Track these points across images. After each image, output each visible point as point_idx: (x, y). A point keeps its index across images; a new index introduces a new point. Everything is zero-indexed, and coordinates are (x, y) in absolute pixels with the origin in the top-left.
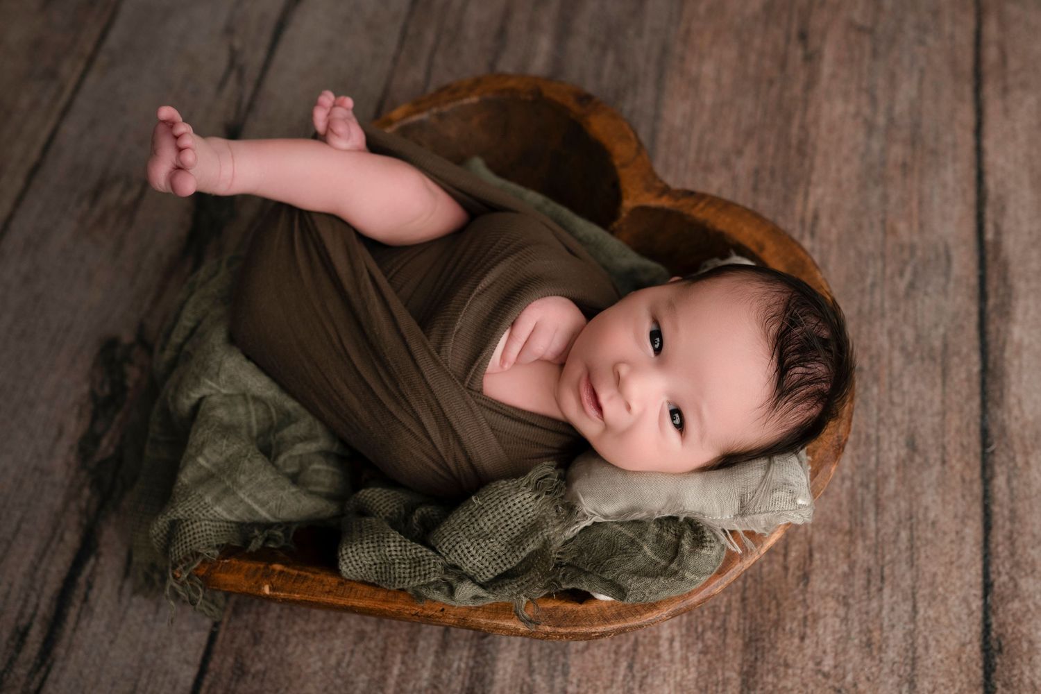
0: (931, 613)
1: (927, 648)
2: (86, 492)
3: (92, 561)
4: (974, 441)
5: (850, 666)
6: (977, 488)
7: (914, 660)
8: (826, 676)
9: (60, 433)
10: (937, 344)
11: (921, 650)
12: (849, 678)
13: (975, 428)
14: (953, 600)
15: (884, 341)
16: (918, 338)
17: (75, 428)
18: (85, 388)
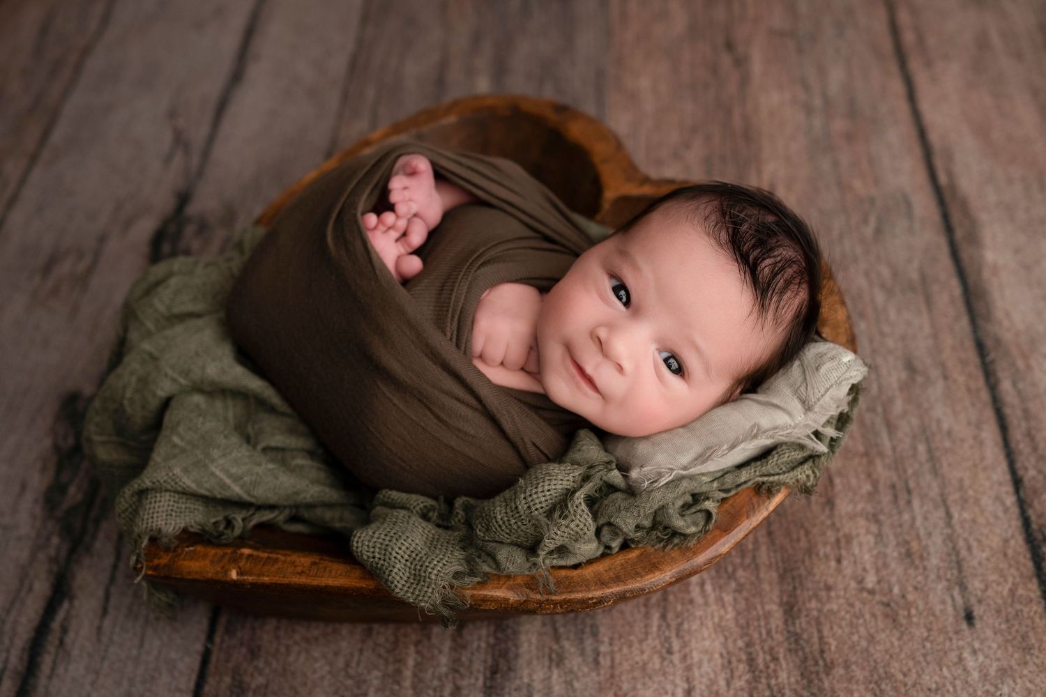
0: (966, 515)
1: (969, 549)
2: (55, 540)
3: (66, 605)
4: (972, 355)
5: (894, 579)
6: (985, 395)
7: (959, 564)
8: (872, 592)
9: (24, 487)
10: (915, 276)
11: (964, 553)
12: (896, 590)
13: (969, 343)
14: (986, 501)
15: (862, 282)
16: (895, 275)
17: (38, 482)
18: (47, 443)
